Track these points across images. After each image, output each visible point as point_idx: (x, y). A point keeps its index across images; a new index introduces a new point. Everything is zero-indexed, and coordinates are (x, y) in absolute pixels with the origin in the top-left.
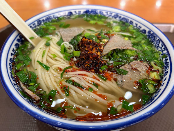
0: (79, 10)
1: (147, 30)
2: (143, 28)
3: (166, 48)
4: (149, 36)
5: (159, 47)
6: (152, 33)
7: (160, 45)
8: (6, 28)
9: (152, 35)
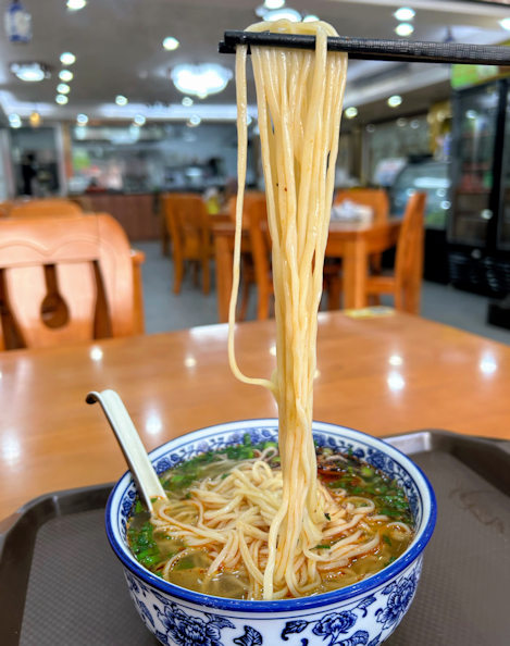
0: (221, 436)
1: (365, 449)
2: (356, 446)
3: (406, 472)
4: (372, 458)
5: (394, 473)
6: (374, 451)
7: (396, 470)
8: (23, 511)
9: (376, 455)
